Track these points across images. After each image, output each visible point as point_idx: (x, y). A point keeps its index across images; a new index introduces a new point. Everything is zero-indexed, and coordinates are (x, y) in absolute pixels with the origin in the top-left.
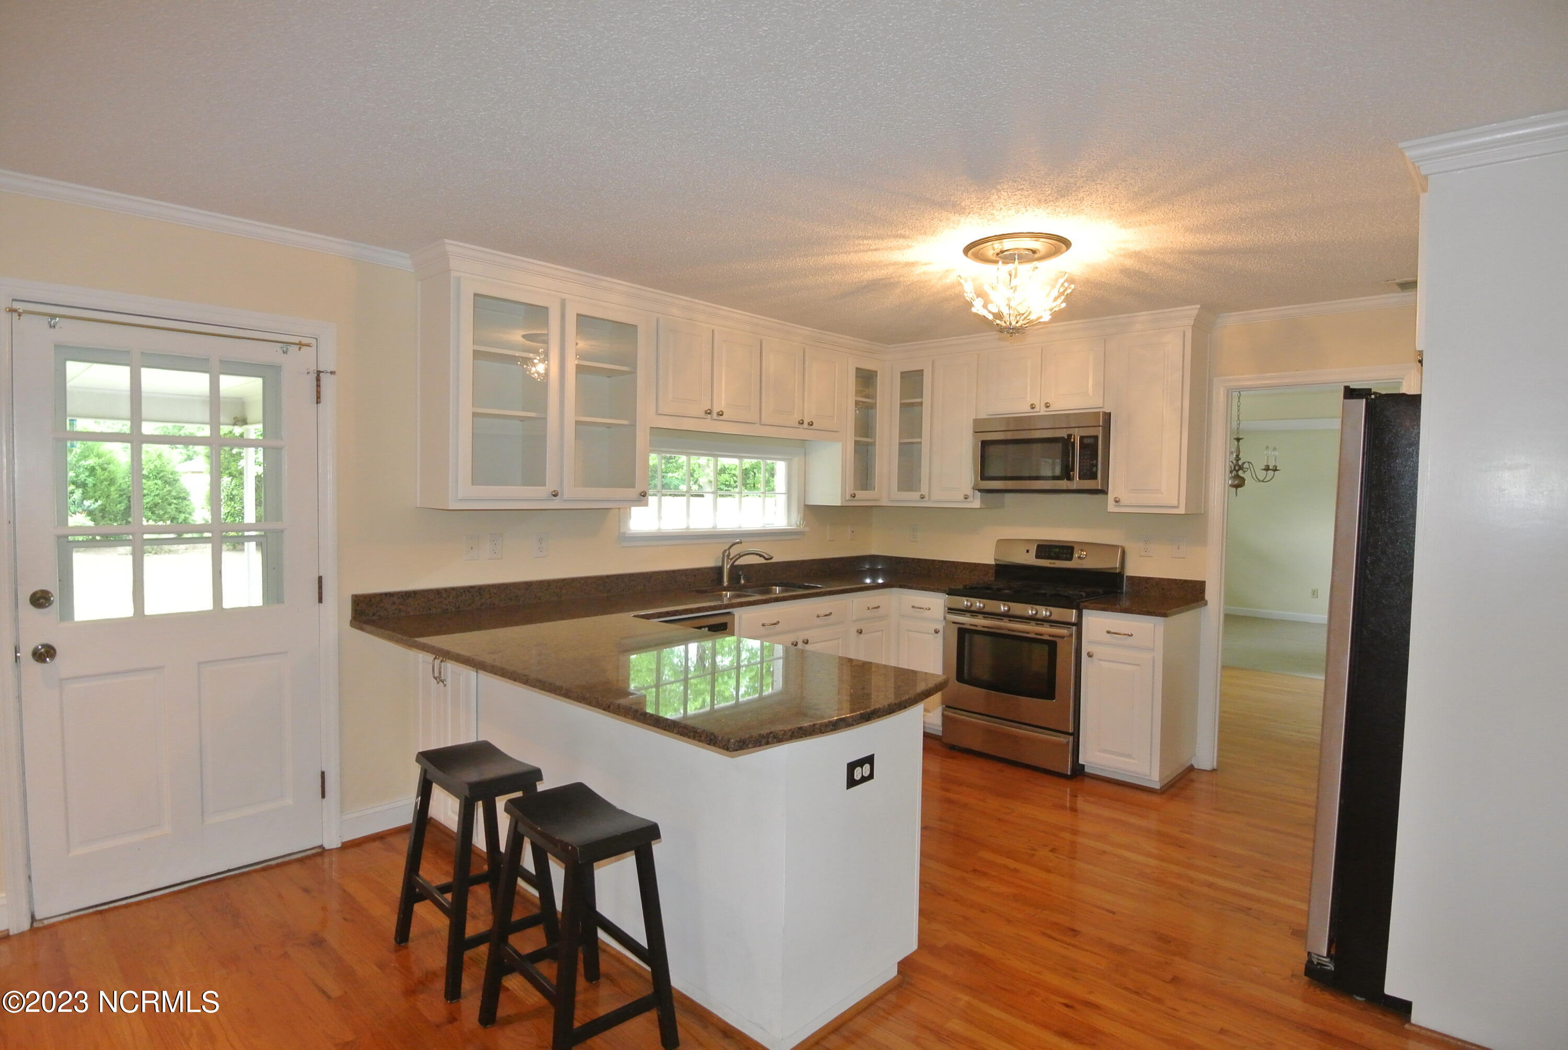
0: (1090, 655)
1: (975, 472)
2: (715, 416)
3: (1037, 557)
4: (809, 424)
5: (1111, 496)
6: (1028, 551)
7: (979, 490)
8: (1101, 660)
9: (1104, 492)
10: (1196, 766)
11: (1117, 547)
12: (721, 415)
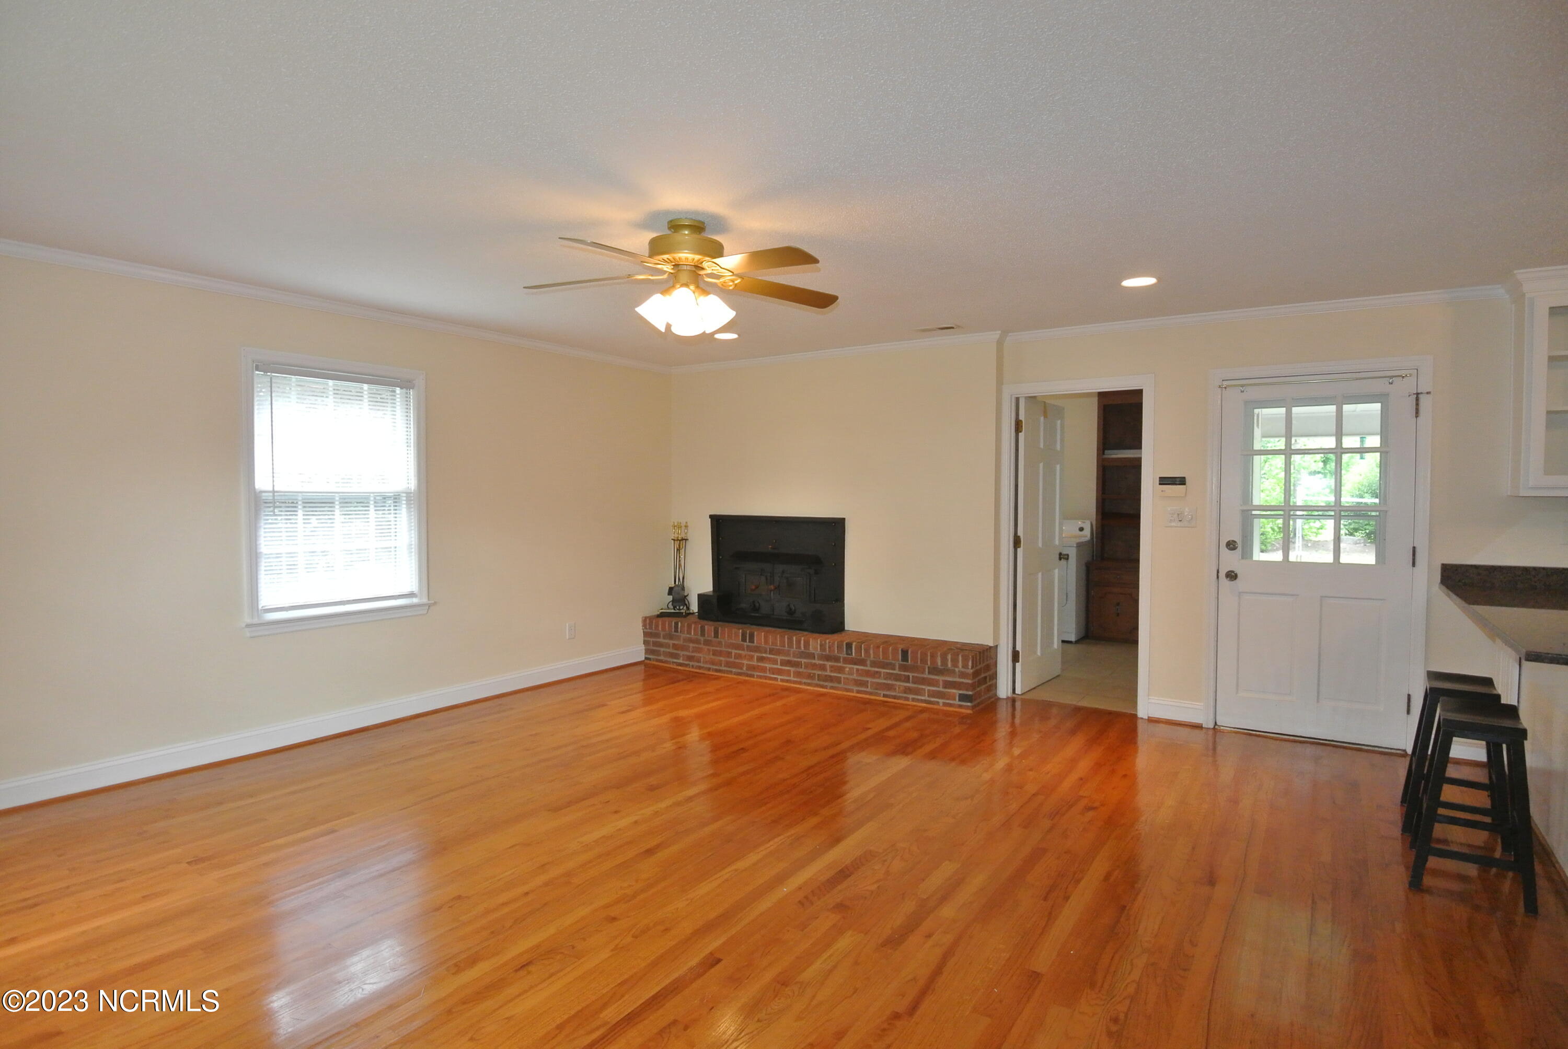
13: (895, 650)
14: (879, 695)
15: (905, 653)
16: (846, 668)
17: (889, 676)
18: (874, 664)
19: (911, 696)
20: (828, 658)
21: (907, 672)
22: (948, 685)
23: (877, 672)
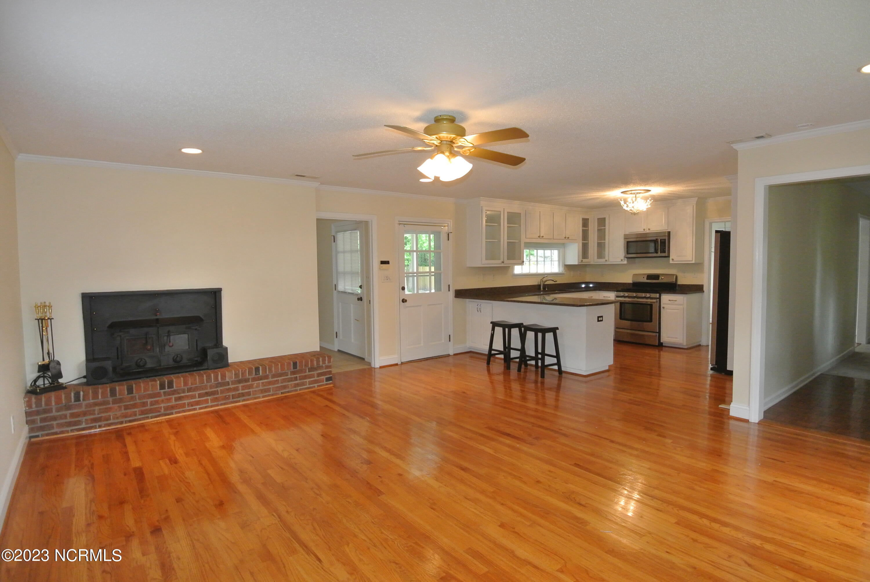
0: (663, 308)
1: (625, 251)
2: (541, 237)
3: (647, 279)
4: (568, 238)
5: (671, 258)
6: (644, 277)
7: (626, 258)
8: (667, 309)
9: (668, 256)
10: (701, 345)
11: (674, 275)
12: (543, 237)
13: (289, 364)
14: (278, 394)
15: (295, 364)
16: (254, 384)
17: (284, 381)
18: (274, 376)
19: (299, 388)
20: (240, 382)
21: (295, 375)
22: (319, 375)
23: (277, 380)
